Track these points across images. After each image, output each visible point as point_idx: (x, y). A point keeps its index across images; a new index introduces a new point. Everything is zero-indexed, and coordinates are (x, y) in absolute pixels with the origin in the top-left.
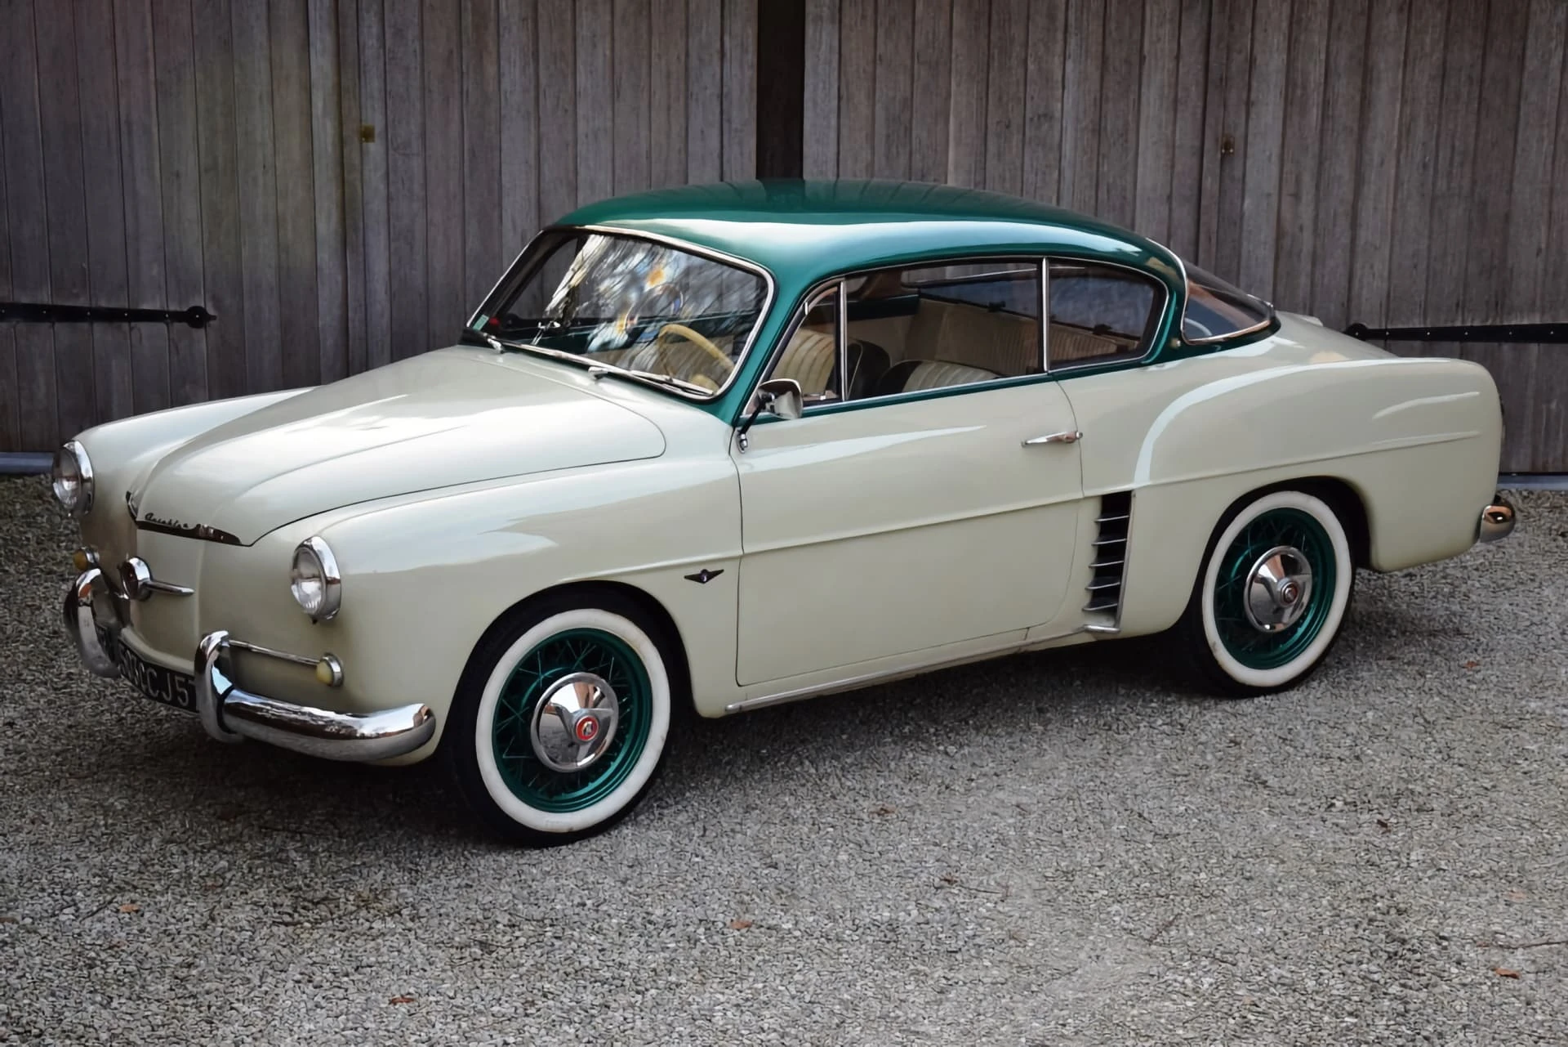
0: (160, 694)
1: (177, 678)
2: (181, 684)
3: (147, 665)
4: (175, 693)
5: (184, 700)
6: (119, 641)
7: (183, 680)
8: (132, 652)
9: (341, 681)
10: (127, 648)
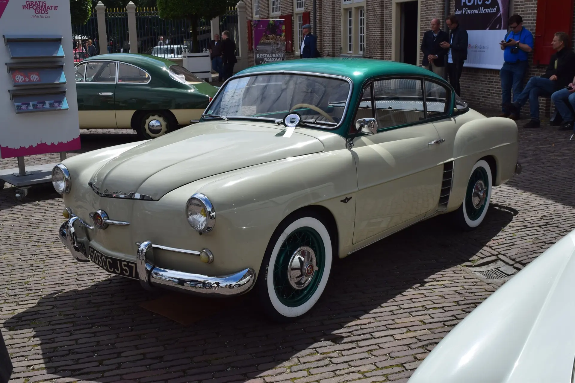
0: (114, 270)
1: (123, 263)
2: (125, 265)
3: (107, 258)
4: (122, 269)
5: (127, 272)
6: (90, 247)
7: (126, 263)
8: (97, 252)
9: (212, 261)
10: (94, 250)
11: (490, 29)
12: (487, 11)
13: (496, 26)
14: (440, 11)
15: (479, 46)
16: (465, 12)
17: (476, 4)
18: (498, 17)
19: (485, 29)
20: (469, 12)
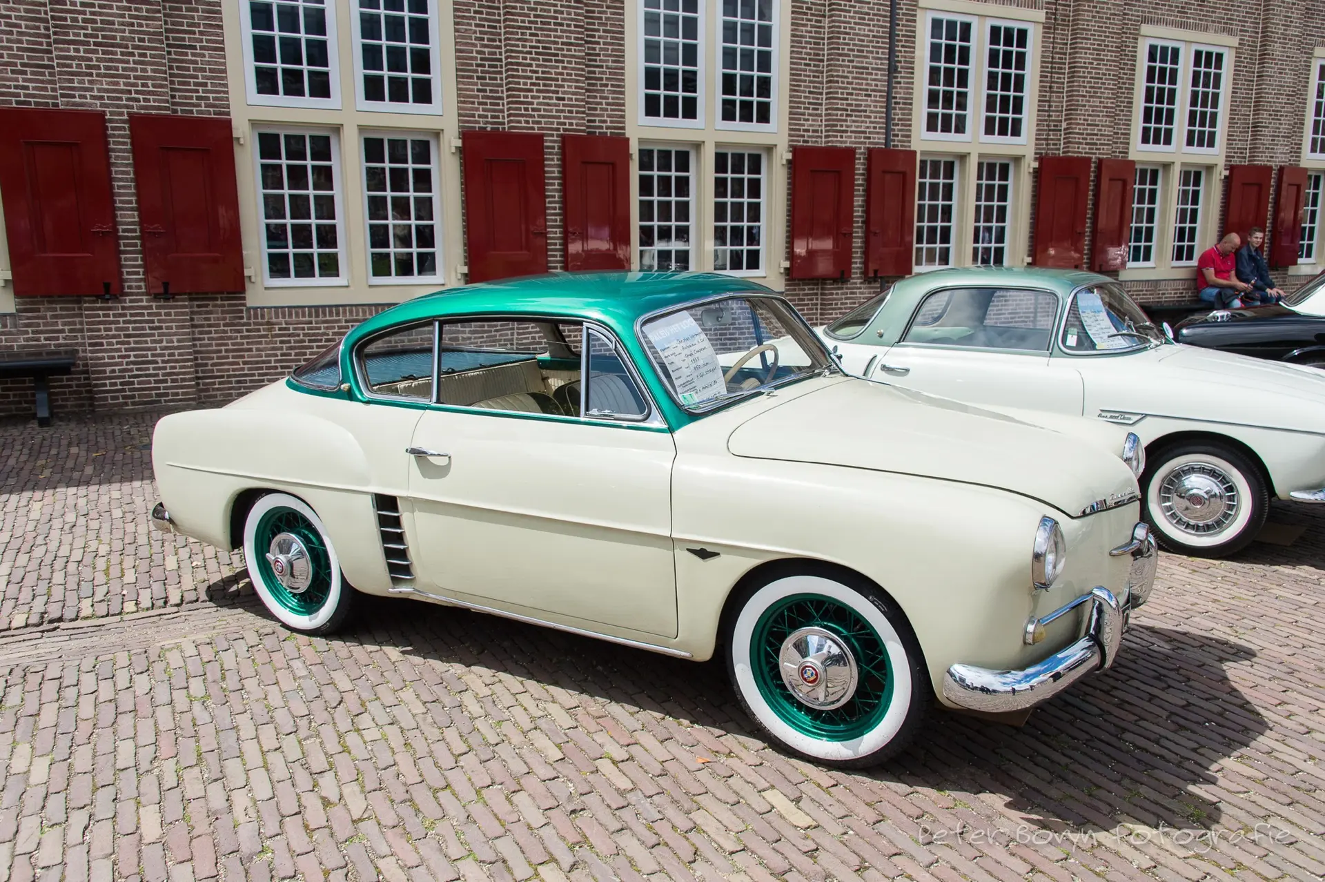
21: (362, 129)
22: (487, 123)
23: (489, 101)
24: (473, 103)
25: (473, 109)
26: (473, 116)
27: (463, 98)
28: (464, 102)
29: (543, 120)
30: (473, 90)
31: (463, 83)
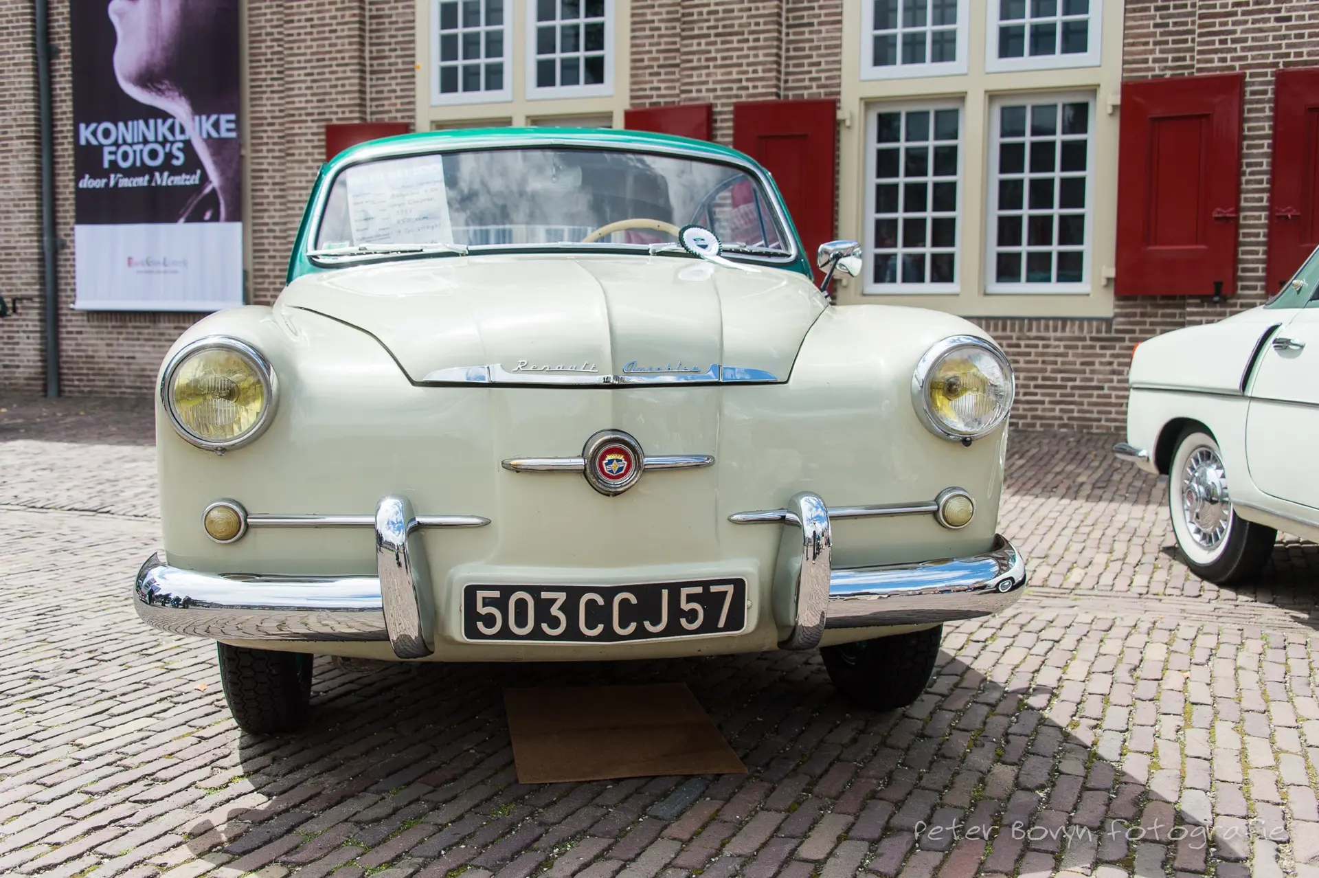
1: (686, 592)
2: (691, 598)
4: (677, 614)
7: (698, 590)
11: (188, 220)
12: (179, 180)
13: (204, 214)
14: (27, 178)
15: (162, 261)
16: (117, 183)
17: (138, 164)
18: (208, 195)
19: (173, 220)
20: (125, 183)
21: (992, 96)
22: (1166, 68)
23: (1170, 38)
24: (1147, 44)
25: (1145, 52)
26: (1146, 61)
27: (1131, 38)
28: (1133, 44)
29: (1249, 54)
30: (1148, 26)
31: (1134, 19)
